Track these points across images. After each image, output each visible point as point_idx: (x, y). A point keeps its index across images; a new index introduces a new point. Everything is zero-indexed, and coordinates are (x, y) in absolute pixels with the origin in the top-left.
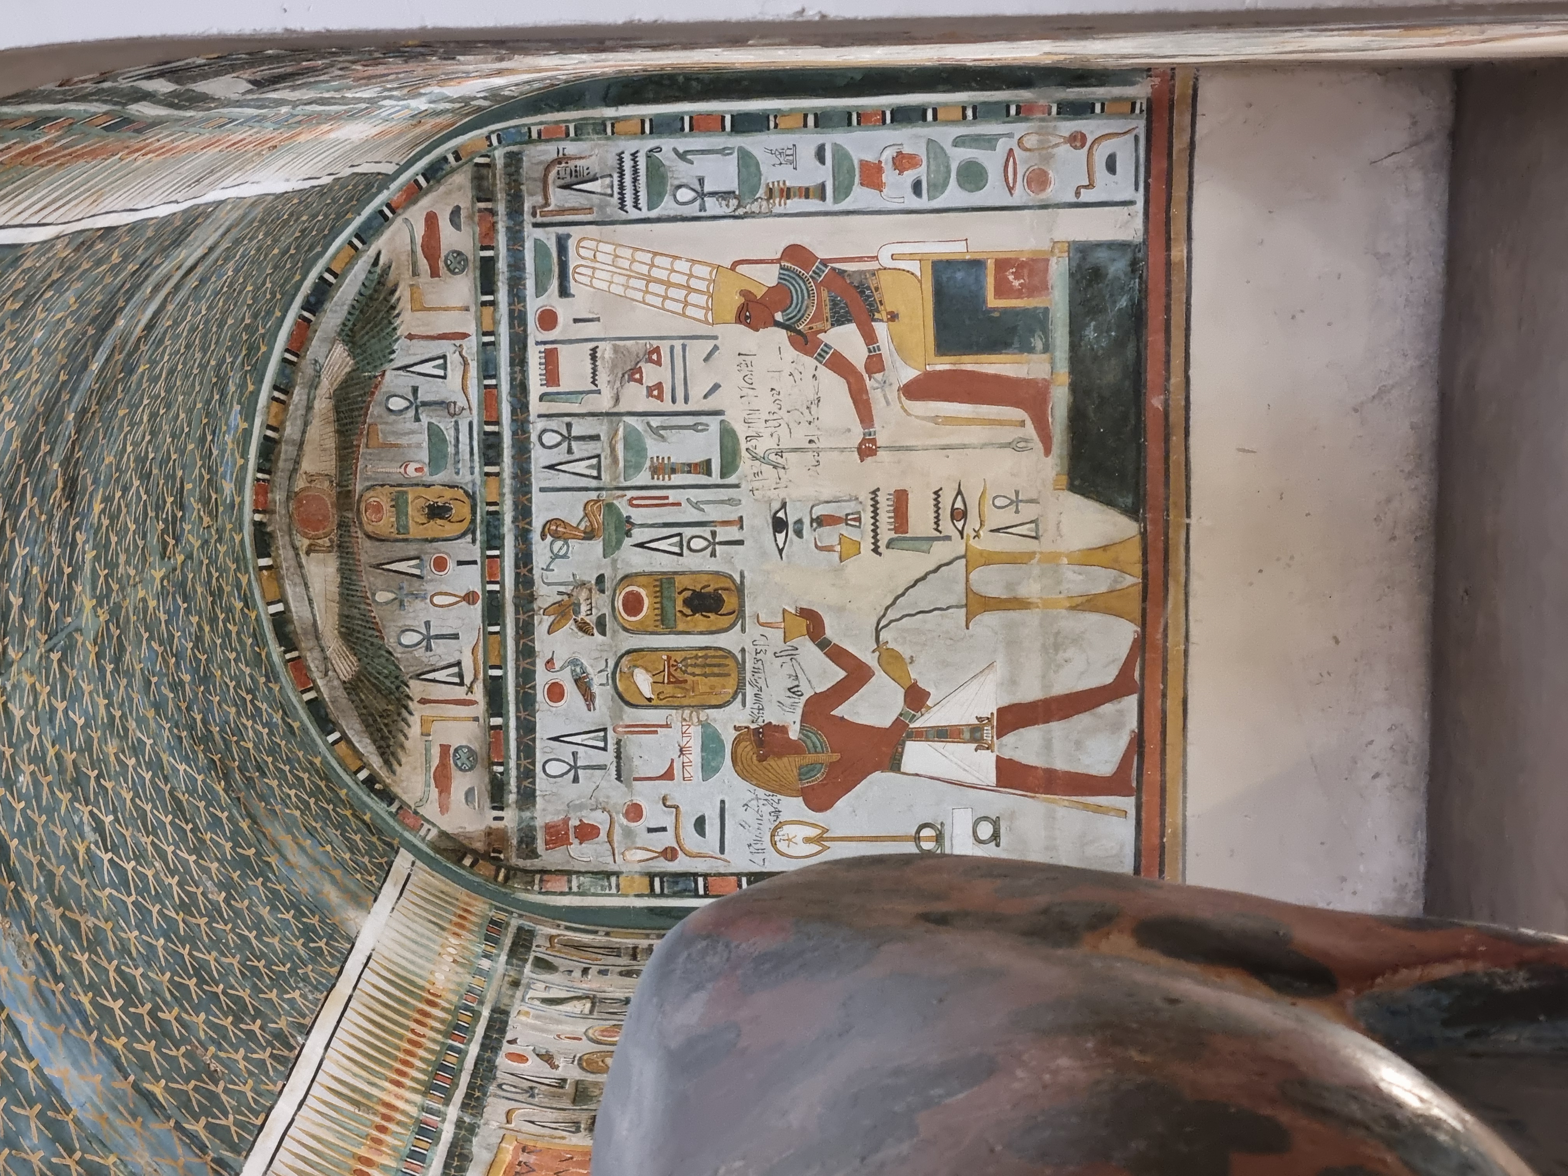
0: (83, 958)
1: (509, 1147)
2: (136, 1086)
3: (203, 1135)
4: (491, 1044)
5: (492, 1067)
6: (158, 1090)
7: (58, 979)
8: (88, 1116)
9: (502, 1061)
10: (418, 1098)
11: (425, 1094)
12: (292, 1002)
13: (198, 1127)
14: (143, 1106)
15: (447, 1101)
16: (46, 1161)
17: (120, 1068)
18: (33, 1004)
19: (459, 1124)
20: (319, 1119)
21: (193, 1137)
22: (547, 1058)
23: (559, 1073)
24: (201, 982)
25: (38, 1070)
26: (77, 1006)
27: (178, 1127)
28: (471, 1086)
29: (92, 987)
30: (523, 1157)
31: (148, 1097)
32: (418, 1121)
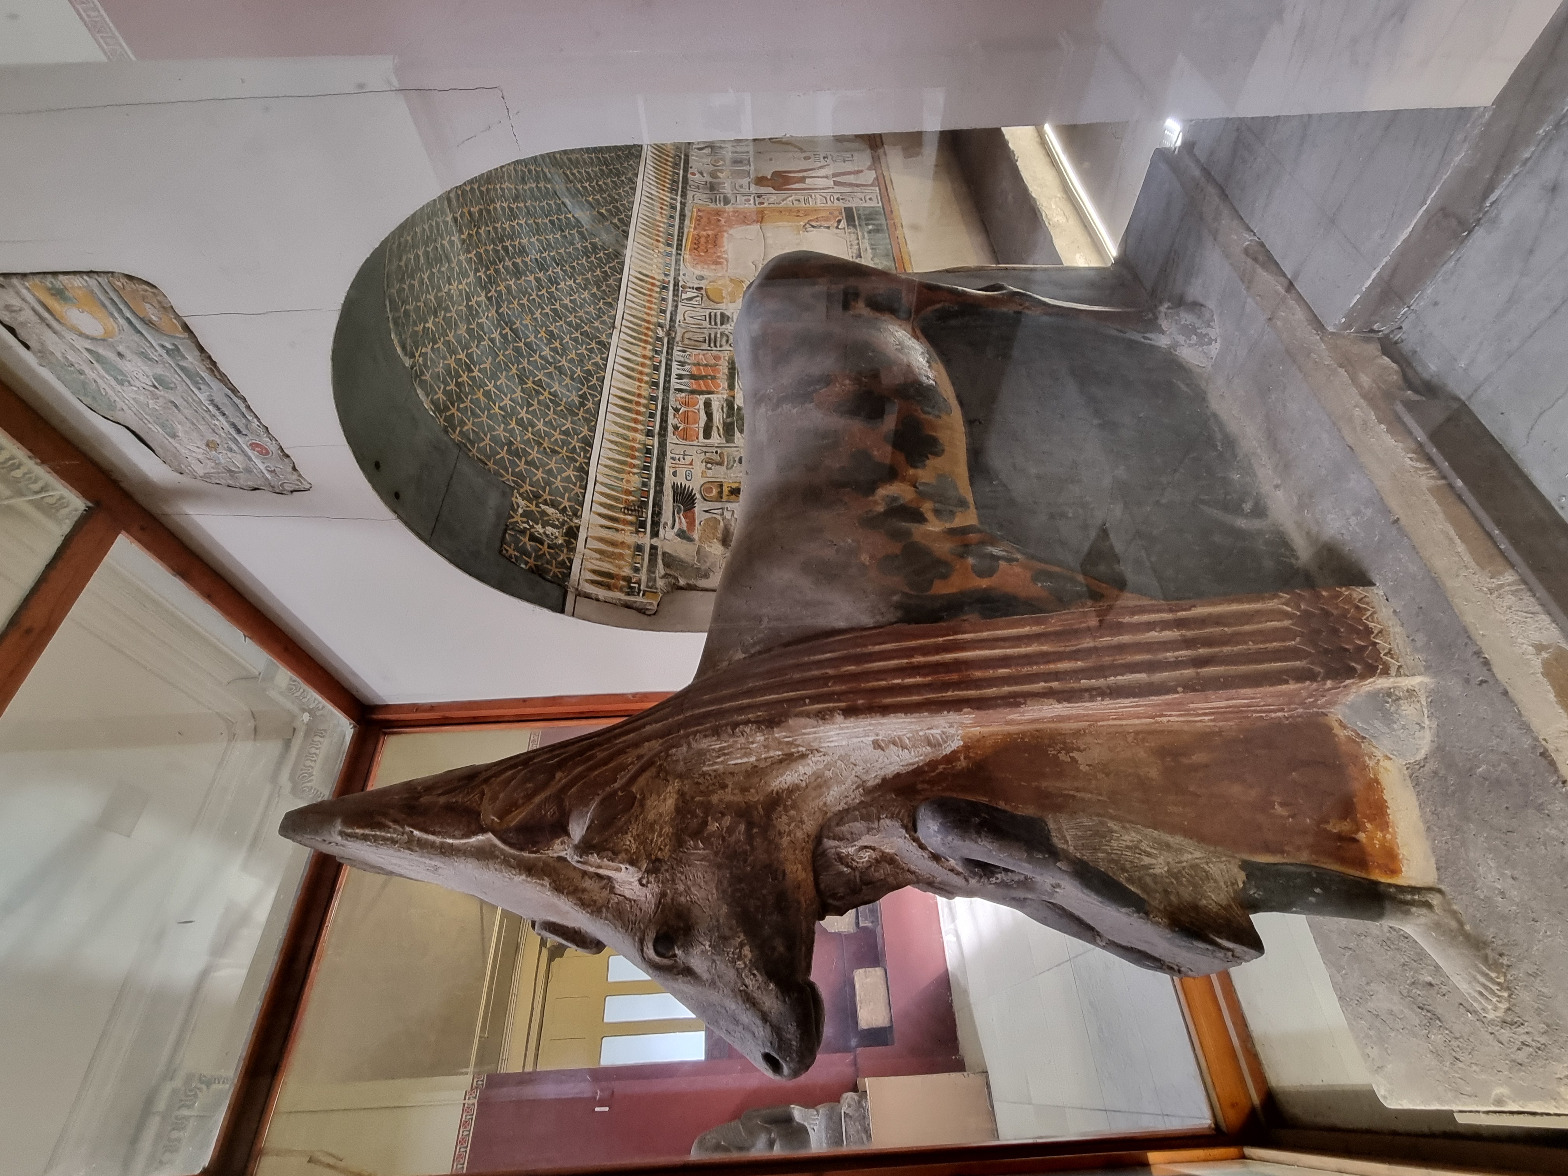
0: (575, 171)
1: (695, 210)
2: (598, 212)
3: (618, 223)
4: (686, 170)
5: (687, 179)
6: (603, 211)
7: (571, 182)
8: (588, 227)
9: (689, 176)
10: (668, 195)
11: (671, 193)
12: (631, 165)
13: (616, 221)
14: (601, 218)
15: (677, 195)
16: (581, 246)
17: (592, 207)
18: (567, 194)
19: (681, 203)
20: (645, 208)
21: (615, 225)
22: (701, 173)
23: (705, 179)
24: (607, 166)
25: (573, 216)
26: (578, 190)
27: (611, 223)
28: (683, 188)
29: (581, 181)
30: (700, 214)
31: (601, 214)
32: (671, 204)
